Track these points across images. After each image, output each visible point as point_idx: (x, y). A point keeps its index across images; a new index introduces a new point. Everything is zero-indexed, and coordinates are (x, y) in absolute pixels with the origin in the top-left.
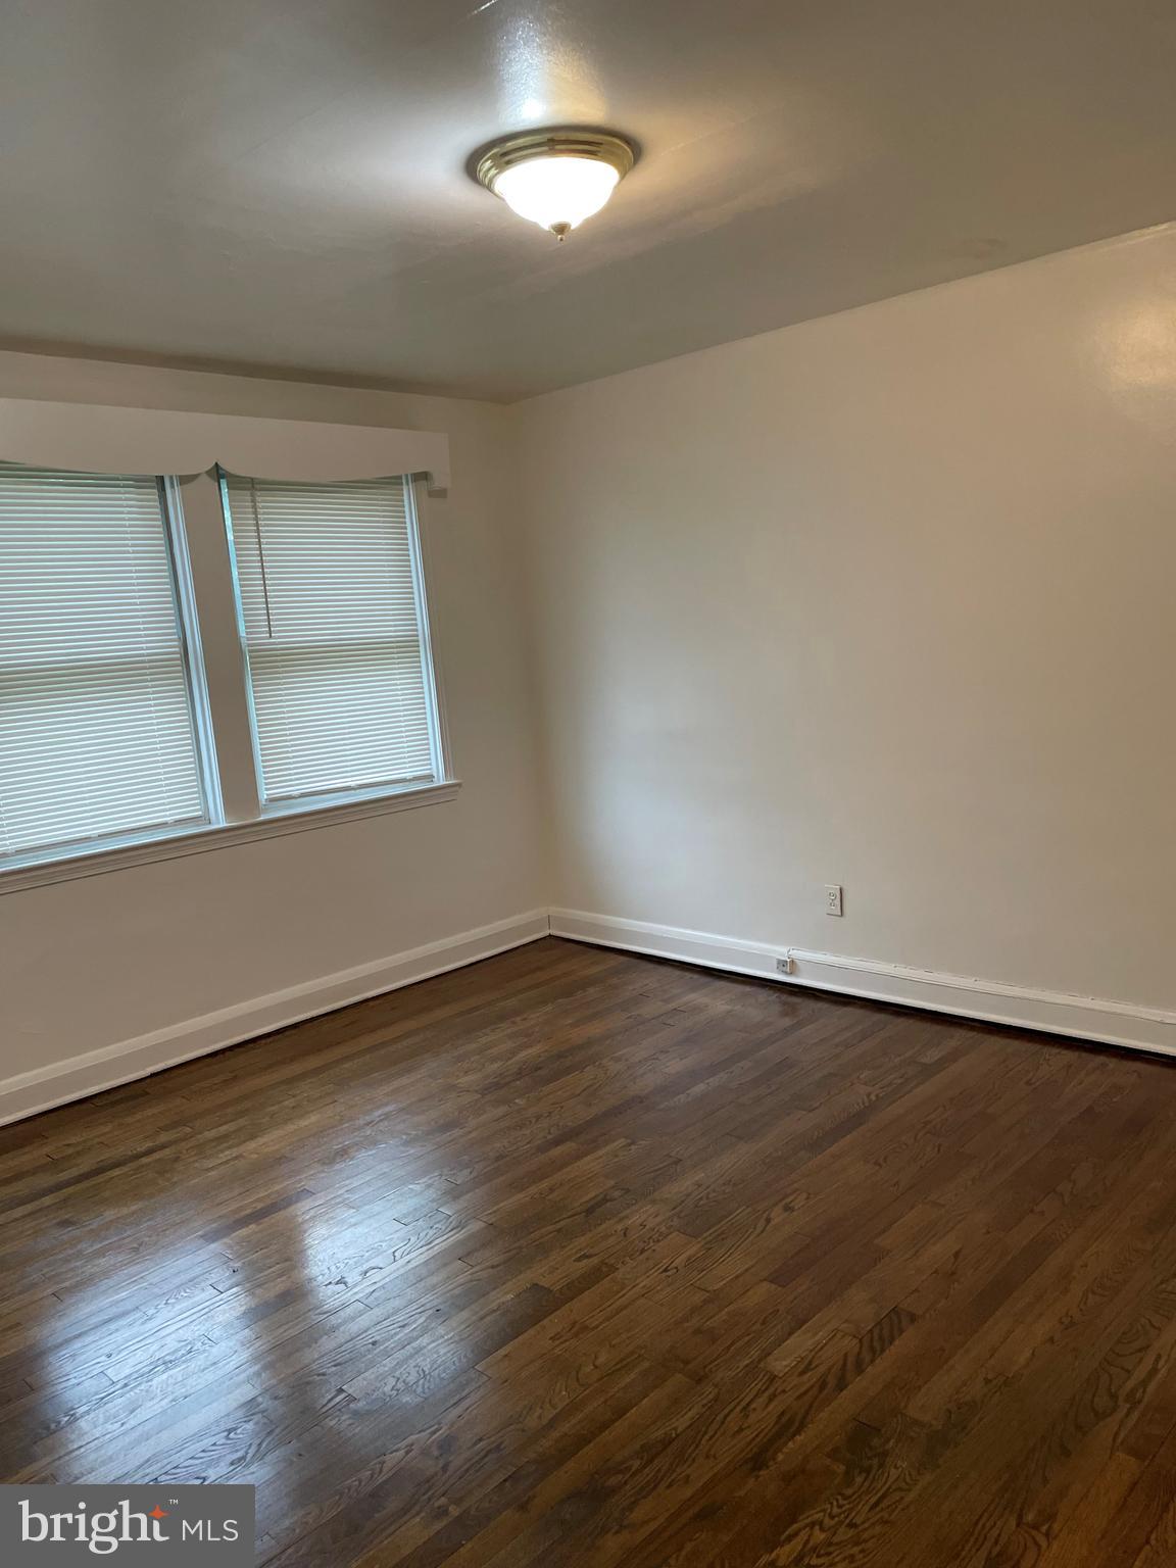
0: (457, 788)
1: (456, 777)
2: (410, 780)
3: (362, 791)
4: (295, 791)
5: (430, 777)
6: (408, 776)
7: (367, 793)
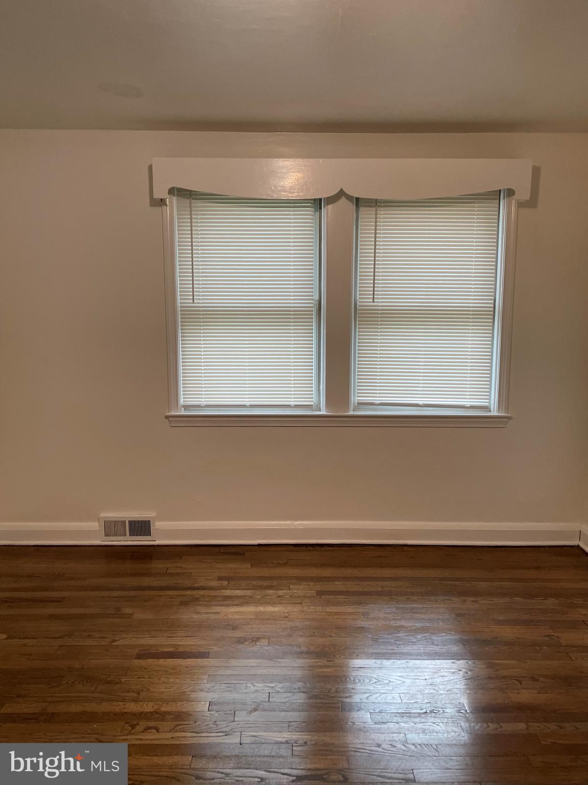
0: (506, 420)
1: (507, 410)
2: (467, 408)
3: (430, 409)
4: (377, 400)
5: (486, 408)
6: (468, 404)
7: (432, 411)
